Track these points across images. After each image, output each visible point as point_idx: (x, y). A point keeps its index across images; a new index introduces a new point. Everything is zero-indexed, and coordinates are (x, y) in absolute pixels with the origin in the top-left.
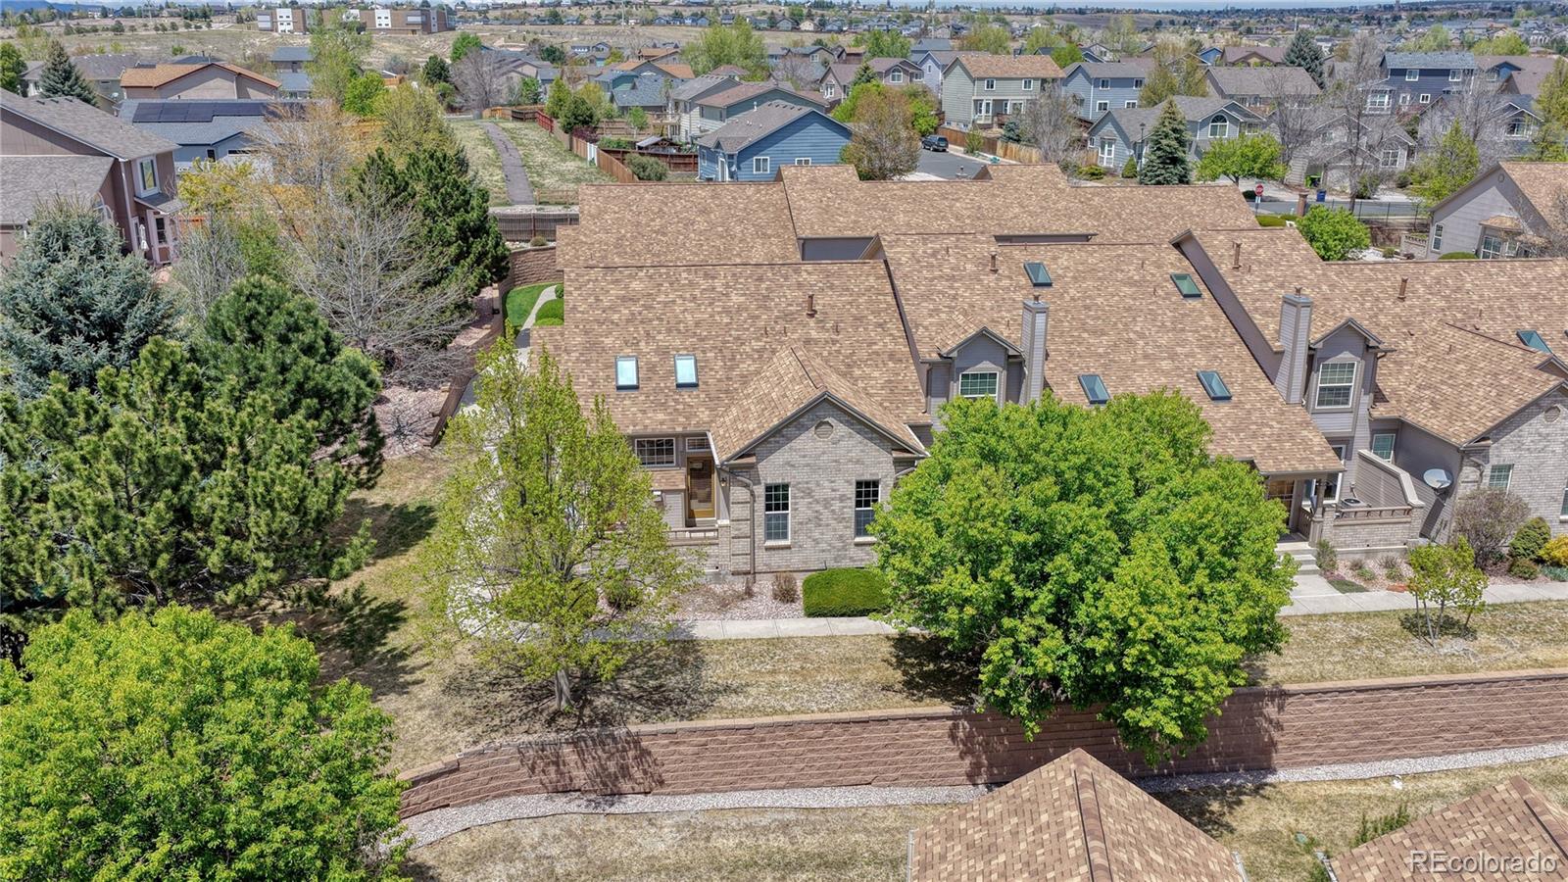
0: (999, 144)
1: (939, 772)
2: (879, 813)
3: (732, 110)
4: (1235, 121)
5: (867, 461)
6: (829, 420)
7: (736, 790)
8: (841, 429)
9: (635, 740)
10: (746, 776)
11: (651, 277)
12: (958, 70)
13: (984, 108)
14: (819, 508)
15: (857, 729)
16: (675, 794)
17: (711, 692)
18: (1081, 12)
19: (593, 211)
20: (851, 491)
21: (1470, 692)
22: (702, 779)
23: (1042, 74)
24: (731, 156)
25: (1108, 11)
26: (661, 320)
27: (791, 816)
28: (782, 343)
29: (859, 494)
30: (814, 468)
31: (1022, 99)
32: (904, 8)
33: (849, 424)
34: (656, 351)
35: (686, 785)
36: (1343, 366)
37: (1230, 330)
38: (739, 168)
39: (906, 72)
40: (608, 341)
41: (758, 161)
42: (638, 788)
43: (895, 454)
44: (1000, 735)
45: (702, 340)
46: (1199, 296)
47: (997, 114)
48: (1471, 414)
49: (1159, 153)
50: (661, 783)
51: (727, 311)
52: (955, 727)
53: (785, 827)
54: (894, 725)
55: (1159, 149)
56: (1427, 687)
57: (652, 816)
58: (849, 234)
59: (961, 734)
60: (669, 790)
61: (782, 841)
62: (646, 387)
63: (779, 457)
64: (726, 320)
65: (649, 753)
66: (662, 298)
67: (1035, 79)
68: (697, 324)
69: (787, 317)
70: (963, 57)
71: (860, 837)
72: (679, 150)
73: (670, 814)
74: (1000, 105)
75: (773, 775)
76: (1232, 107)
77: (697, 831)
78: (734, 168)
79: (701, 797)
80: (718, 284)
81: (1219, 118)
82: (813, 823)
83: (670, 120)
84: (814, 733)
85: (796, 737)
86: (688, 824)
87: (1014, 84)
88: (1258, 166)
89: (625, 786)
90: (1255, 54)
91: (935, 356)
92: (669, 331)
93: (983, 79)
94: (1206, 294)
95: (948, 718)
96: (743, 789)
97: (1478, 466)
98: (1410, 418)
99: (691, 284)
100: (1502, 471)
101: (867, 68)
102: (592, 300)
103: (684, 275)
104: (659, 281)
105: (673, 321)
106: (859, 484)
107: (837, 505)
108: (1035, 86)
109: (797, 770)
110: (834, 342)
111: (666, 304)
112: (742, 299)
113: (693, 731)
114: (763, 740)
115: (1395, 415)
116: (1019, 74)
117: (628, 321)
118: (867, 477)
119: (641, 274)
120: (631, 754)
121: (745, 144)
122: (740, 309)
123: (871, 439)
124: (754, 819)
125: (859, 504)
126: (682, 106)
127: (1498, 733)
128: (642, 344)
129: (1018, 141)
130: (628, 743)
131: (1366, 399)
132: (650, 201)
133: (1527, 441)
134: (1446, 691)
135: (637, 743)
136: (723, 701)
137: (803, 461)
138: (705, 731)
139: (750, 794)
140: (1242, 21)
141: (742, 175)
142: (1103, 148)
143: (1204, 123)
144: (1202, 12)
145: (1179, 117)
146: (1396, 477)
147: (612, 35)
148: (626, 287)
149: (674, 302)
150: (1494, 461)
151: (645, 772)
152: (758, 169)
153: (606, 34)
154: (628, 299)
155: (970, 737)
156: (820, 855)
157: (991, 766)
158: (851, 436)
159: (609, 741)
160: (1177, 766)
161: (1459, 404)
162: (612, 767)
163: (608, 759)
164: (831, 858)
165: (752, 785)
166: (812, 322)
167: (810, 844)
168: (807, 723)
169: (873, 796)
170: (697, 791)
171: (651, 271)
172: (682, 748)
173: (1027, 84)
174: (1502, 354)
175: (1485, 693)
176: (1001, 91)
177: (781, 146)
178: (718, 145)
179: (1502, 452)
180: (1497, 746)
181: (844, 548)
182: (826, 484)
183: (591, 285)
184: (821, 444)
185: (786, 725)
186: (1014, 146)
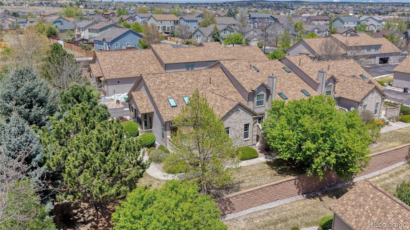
0: (168, 37)
1: (292, 193)
2: (285, 206)
3: (101, 30)
4: (229, 30)
5: (247, 119)
6: (239, 109)
7: (251, 208)
8: (242, 111)
9: (228, 199)
10: (253, 204)
11: (166, 76)
12: (152, 18)
13: (160, 28)
14: (236, 132)
15: (276, 186)
16: (237, 212)
17: (237, 183)
18: (153, 3)
19: (102, 59)
20: (243, 127)
21: (384, 155)
22: (243, 206)
23: (174, 19)
24: (109, 43)
25: (160, 3)
26: (174, 87)
27: (267, 211)
28: (207, 91)
29: (245, 128)
30: (235, 122)
31: (170, 26)
32: (106, 2)
33: (243, 110)
34: (177, 95)
35: (240, 209)
36: (330, 86)
37: (301, 80)
38: (111, 46)
39: (132, 19)
40: (163, 94)
41: (116, 44)
42: (229, 212)
43: (254, 116)
44: (304, 182)
45: (187, 92)
46: (291, 72)
47: (164, 30)
48: (358, 94)
49: (214, 39)
50: (234, 210)
51: (189, 84)
52: (296, 181)
53: (267, 214)
54: (283, 184)
55: (214, 38)
56: (378, 155)
57: (236, 219)
58: (177, 62)
59: (297, 183)
60: (236, 211)
61: (269, 218)
62: (179, 106)
63: (228, 121)
64: (190, 86)
65: (231, 202)
66: (171, 81)
67: (172, 21)
68: (184, 87)
69: (204, 84)
70: (153, 15)
71: (284, 213)
72: (87, 42)
73: (240, 217)
74: (164, 27)
75: (259, 202)
76: (228, 27)
77: (249, 219)
78: (110, 46)
79: (244, 211)
80: (184, 76)
81: (225, 30)
82: (273, 212)
83: (77, 33)
84: (267, 189)
85: (263, 191)
86: (245, 219)
87: (167, 22)
88: (239, 41)
89: (226, 212)
90: (217, 14)
91: (251, 91)
92: (177, 90)
93: (159, 21)
94: (292, 72)
95: (294, 180)
96: (252, 207)
97: (361, 106)
98: (342, 96)
99: (177, 77)
100: (365, 106)
101: (122, 18)
102: (153, 83)
103: (174, 75)
104: (168, 77)
105: (177, 87)
106: (245, 125)
107: (240, 131)
108: (173, 22)
109: (264, 199)
110: (219, 90)
111: (173, 83)
112: (192, 80)
113: (241, 194)
114: (256, 193)
115: (339, 96)
116: (168, 19)
117: (166, 88)
118: (247, 123)
119: (163, 75)
120: (227, 203)
121: (112, 39)
122: (193, 83)
123: (248, 113)
124: (260, 214)
125: (245, 131)
126: (81, 29)
127: (388, 163)
128: (172, 94)
129: (174, 37)
130: (226, 200)
131: (334, 93)
132: (117, 56)
133: (369, 99)
134: (380, 155)
135: (229, 200)
136: (242, 185)
137: (233, 121)
138: (244, 194)
139: (254, 208)
140: (216, 6)
141: (112, 48)
142: (197, 38)
143: (222, 31)
144: (182, 4)
145: (218, 29)
146: (345, 110)
147: (22, 9)
148: (161, 79)
149: (175, 82)
150: (364, 104)
151: (230, 207)
152: (116, 46)
153: (20, 8)
154: (163, 82)
155: (298, 183)
156: (279, 219)
157: (302, 190)
158: (244, 113)
159: (222, 201)
160: (336, 182)
161: (354, 93)
162: (223, 208)
163: (222, 206)
164: (282, 219)
165: (254, 205)
166: (211, 85)
167: (275, 217)
168: (266, 187)
169: (281, 202)
170: (242, 210)
171: (165, 74)
172: (238, 199)
173: (171, 22)
174: (357, 81)
175: (387, 155)
176: (164, 24)
177: (122, 39)
178: (104, 40)
179: (365, 102)
180: (388, 166)
181: (242, 142)
182: (238, 126)
183: (151, 79)
184: (237, 116)
185: (261, 188)
186: (173, 38)
